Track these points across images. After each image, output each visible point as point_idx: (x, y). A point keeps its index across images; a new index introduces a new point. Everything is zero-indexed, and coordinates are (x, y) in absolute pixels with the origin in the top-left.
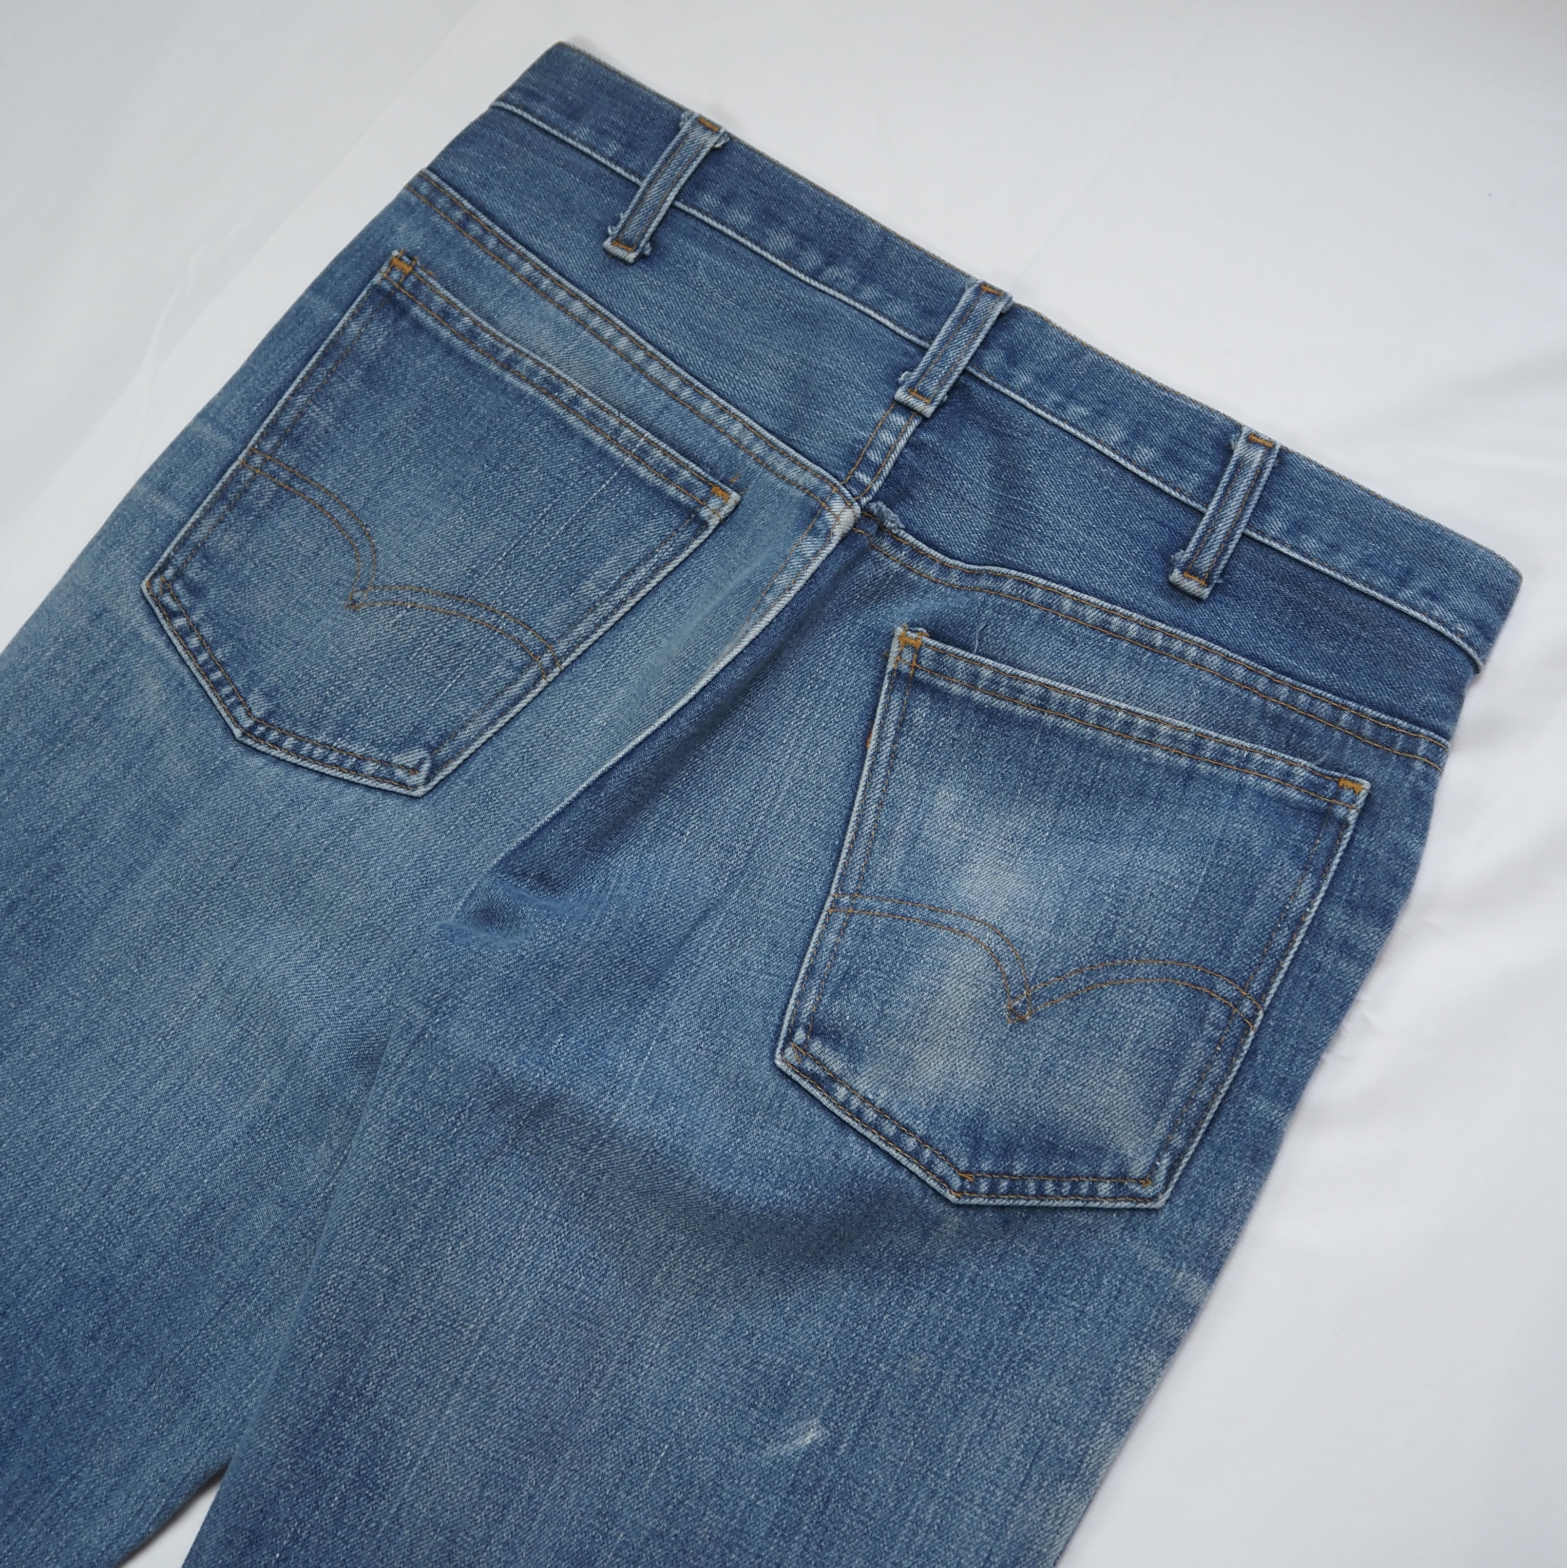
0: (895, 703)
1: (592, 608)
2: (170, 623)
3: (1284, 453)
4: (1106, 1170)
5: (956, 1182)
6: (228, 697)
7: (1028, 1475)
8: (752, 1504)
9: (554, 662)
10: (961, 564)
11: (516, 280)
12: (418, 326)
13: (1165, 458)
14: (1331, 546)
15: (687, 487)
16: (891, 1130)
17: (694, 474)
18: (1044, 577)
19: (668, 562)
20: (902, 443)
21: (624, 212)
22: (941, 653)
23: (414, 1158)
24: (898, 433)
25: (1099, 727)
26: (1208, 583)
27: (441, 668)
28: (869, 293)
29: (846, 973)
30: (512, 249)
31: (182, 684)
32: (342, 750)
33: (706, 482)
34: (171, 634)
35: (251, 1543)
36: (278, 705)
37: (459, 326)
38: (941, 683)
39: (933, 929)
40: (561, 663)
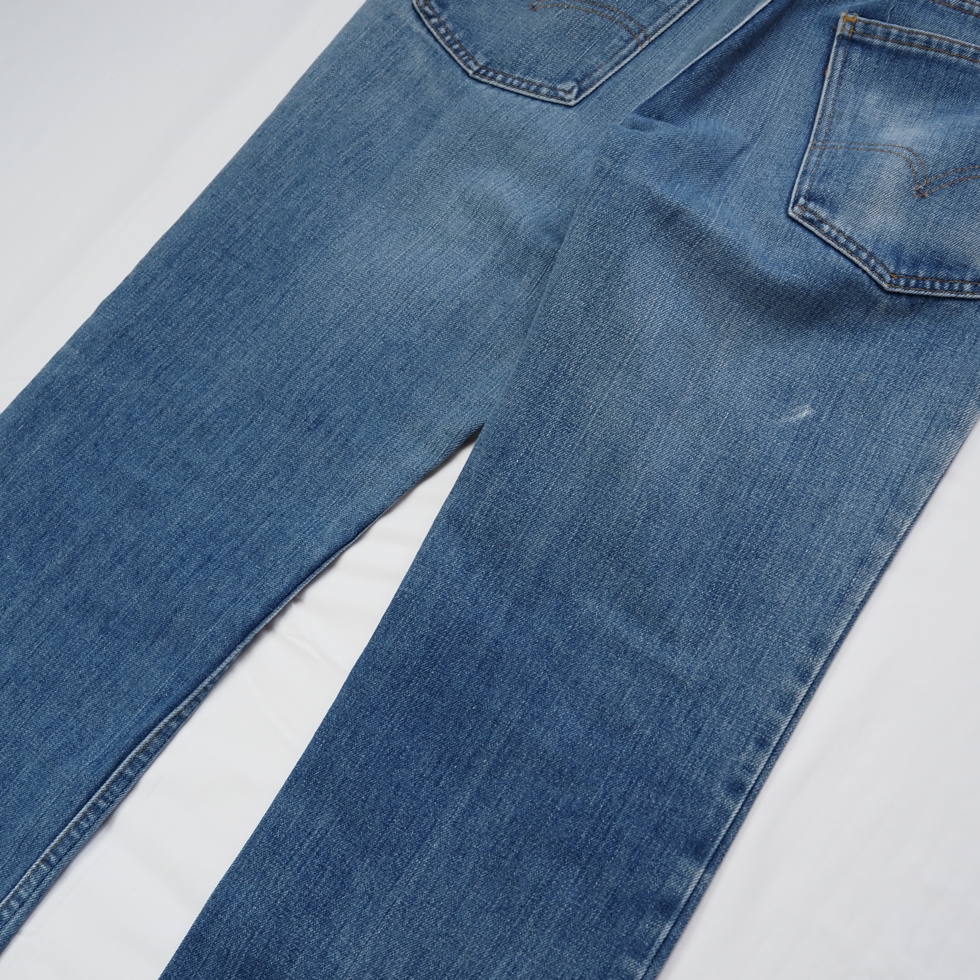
0: (841, 52)
1: (667, 10)
5: (888, 278)
6: (463, 56)
7: (929, 428)
8: (774, 445)
9: (646, 37)
16: (853, 248)
22: (867, 24)
23: (602, 240)
25: (960, 56)
27: (583, 40)
29: (825, 172)
31: (436, 52)
32: (528, 82)
34: (429, 27)
35: (503, 454)
38: (868, 39)
39: (873, 152)
40: (650, 38)
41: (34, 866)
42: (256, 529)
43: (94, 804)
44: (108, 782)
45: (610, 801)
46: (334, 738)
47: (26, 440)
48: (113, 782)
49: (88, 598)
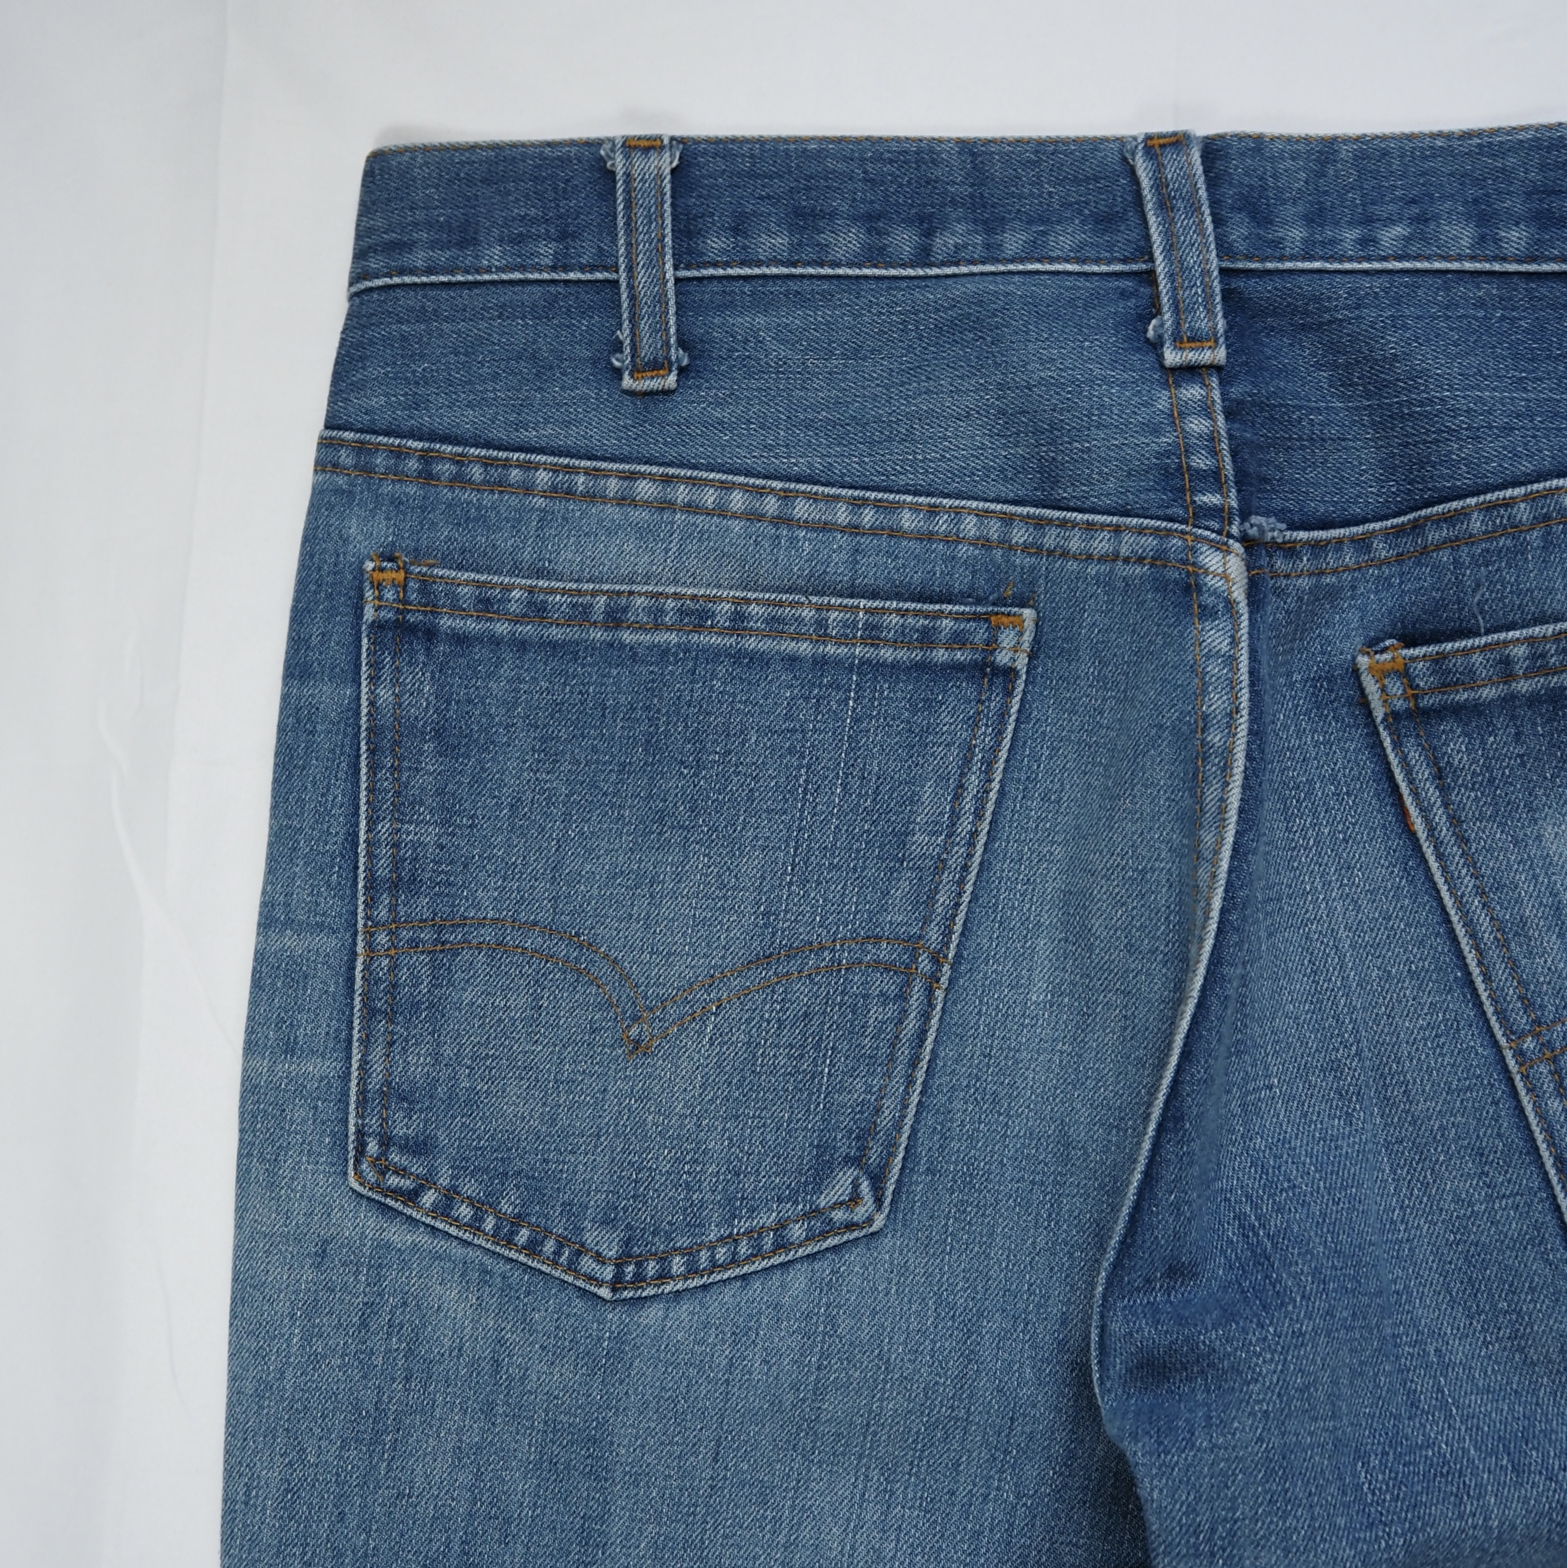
0: (1414, 755)
1: (941, 865)
2: (419, 1208)
6: (558, 1253)
9: (936, 959)
10: (1377, 526)
11: (540, 502)
12: (461, 640)
13: (1543, 228)
15: (958, 640)
17: (958, 617)
18: (1515, 484)
19: (995, 749)
20: (1221, 420)
21: (620, 326)
22: (1440, 659)
24: (1206, 411)
27: (802, 1056)
28: (1011, 242)
30: (506, 464)
31: (485, 1271)
32: (748, 1232)
33: (976, 617)
34: (428, 1220)
36: (629, 1227)
37: (513, 607)
38: (1463, 696)
40: (946, 957)
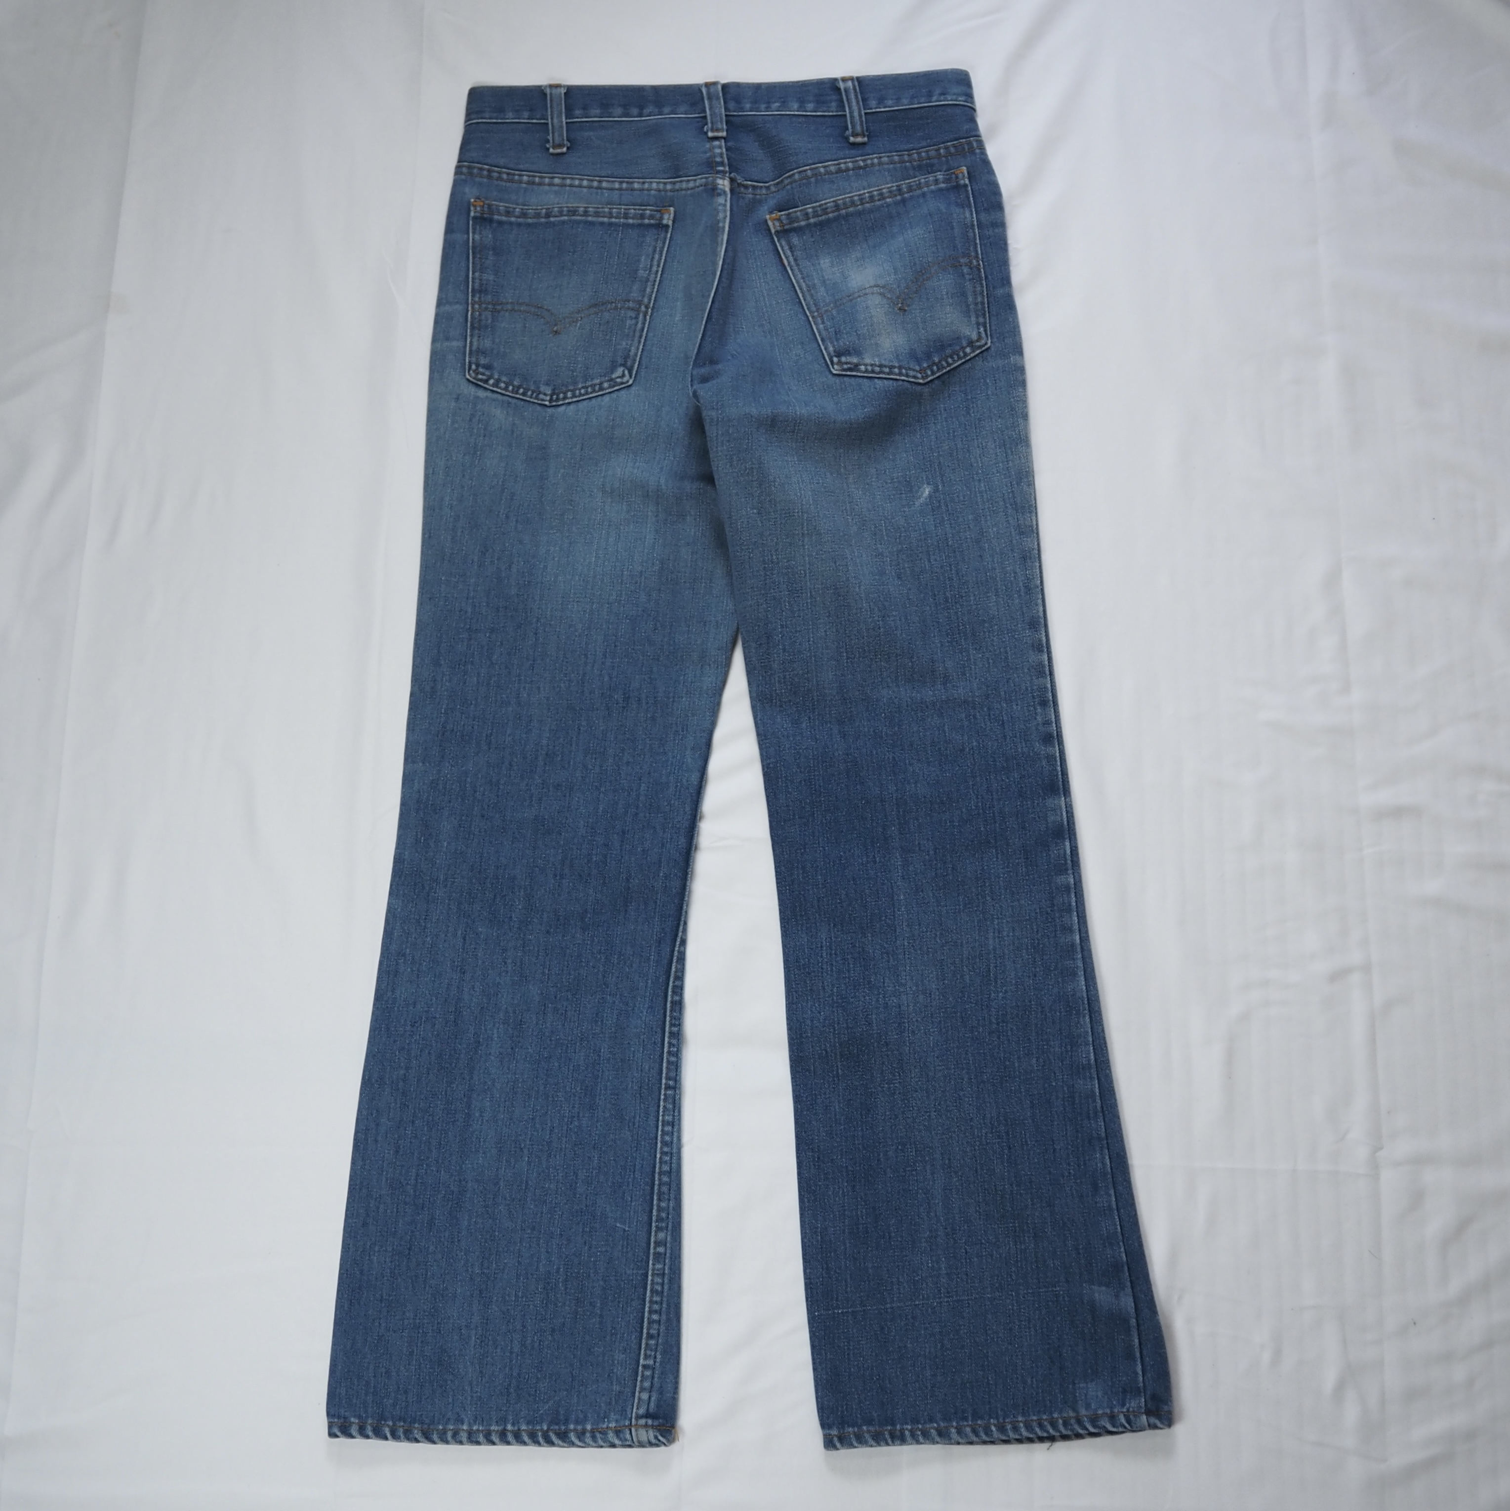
0: (784, 243)
1: (647, 280)
2: (488, 384)
3: (858, 78)
4: (964, 343)
5: (919, 375)
6: (532, 395)
7: (1006, 453)
8: (923, 523)
9: (647, 307)
10: (773, 182)
11: (524, 185)
12: (500, 223)
13: (818, 104)
14: (897, 99)
15: (651, 217)
16: (887, 370)
17: (651, 210)
18: (807, 166)
19: (663, 247)
20: (724, 150)
21: (549, 135)
22: (788, 215)
23: (742, 464)
24: (720, 147)
26: (864, 136)
27: (607, 334)
28: (666, 110)
29: (835, 332)
30: (514, 175)
31: (509, 403)
32: (591, 386)
33: (656, 211)
34: (491, 388)
35: (768, 637)
36: (555, 385)
37: (517, 214)
38: (796, 225)
39: (855, 301)
40: (650, 306)
41: (662, 1097)
42: (639, 794)
43: (670, 1033)
44: (668, 1013)
45: (983, 798)
46: (793, 881)
47: (432, 845)
48: (671, 1011)
49: (559, 916)
